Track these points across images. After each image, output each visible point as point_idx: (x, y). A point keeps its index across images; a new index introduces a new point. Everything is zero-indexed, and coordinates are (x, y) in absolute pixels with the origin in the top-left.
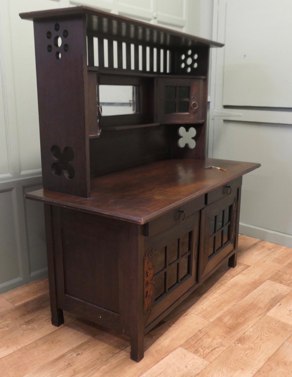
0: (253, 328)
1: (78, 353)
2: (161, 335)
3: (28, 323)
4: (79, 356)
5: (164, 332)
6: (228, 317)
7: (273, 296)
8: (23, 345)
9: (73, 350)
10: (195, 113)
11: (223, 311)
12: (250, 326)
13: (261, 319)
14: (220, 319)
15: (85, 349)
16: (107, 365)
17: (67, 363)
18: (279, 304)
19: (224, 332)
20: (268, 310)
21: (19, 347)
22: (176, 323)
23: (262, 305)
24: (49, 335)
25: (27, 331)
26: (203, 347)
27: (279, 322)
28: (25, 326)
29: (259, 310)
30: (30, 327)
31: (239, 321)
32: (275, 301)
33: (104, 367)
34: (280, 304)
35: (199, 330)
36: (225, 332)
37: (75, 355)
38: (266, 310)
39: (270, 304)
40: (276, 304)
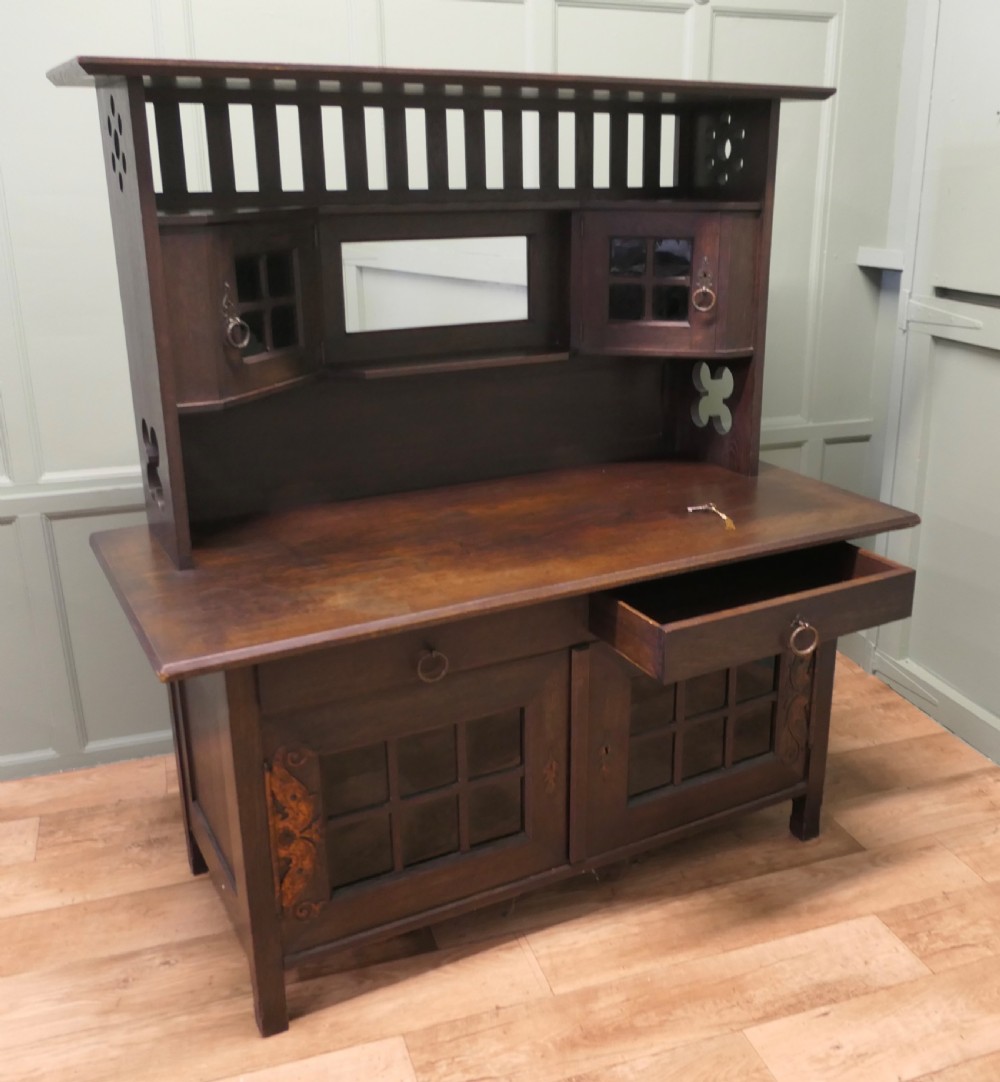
0: (656, 1058)
1: (168, 959)
2: (391, 980)
3: (150, 844)
4: (162, 968)
5: (407, 977)
6: (619, 998)
7: (831, 976)
8: (89, 897)
9: (165, 949)
10: (709, 323)
11: (623, 972)
12: (655, 1050)
13: (711, 1039)
14: (588, 996)
15: (191, 955)
16: (194, 1017)
17: (122, 976)
18: (823, 1009)
19: (558, 1039)
20: (767, 1017)
21: (79, 899)
22: (461, 963)
23: (761, 995)
24: (159, 890)
25: (130, 866)
26: (457, 1060)
27: (758, 1070)
28: (136, 850)
29: (736, 1009)
30: (144, 856)
31: (639, 1022)
32: (820, 997)
33: (183, 1019)
34: (826, 1014)
35: (498, 1008)
36: (563, 1039)
37: (158, 961)
38: (758, 1015)
39: (793, 1001)
40: (813, 1006)
